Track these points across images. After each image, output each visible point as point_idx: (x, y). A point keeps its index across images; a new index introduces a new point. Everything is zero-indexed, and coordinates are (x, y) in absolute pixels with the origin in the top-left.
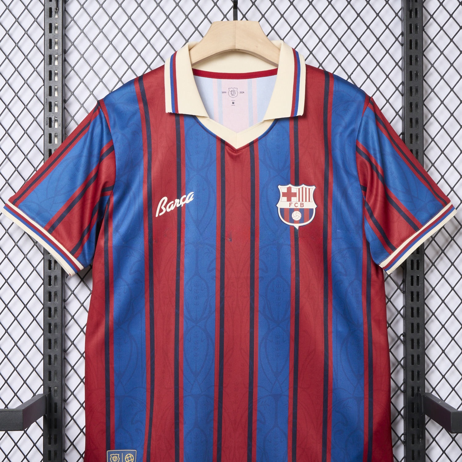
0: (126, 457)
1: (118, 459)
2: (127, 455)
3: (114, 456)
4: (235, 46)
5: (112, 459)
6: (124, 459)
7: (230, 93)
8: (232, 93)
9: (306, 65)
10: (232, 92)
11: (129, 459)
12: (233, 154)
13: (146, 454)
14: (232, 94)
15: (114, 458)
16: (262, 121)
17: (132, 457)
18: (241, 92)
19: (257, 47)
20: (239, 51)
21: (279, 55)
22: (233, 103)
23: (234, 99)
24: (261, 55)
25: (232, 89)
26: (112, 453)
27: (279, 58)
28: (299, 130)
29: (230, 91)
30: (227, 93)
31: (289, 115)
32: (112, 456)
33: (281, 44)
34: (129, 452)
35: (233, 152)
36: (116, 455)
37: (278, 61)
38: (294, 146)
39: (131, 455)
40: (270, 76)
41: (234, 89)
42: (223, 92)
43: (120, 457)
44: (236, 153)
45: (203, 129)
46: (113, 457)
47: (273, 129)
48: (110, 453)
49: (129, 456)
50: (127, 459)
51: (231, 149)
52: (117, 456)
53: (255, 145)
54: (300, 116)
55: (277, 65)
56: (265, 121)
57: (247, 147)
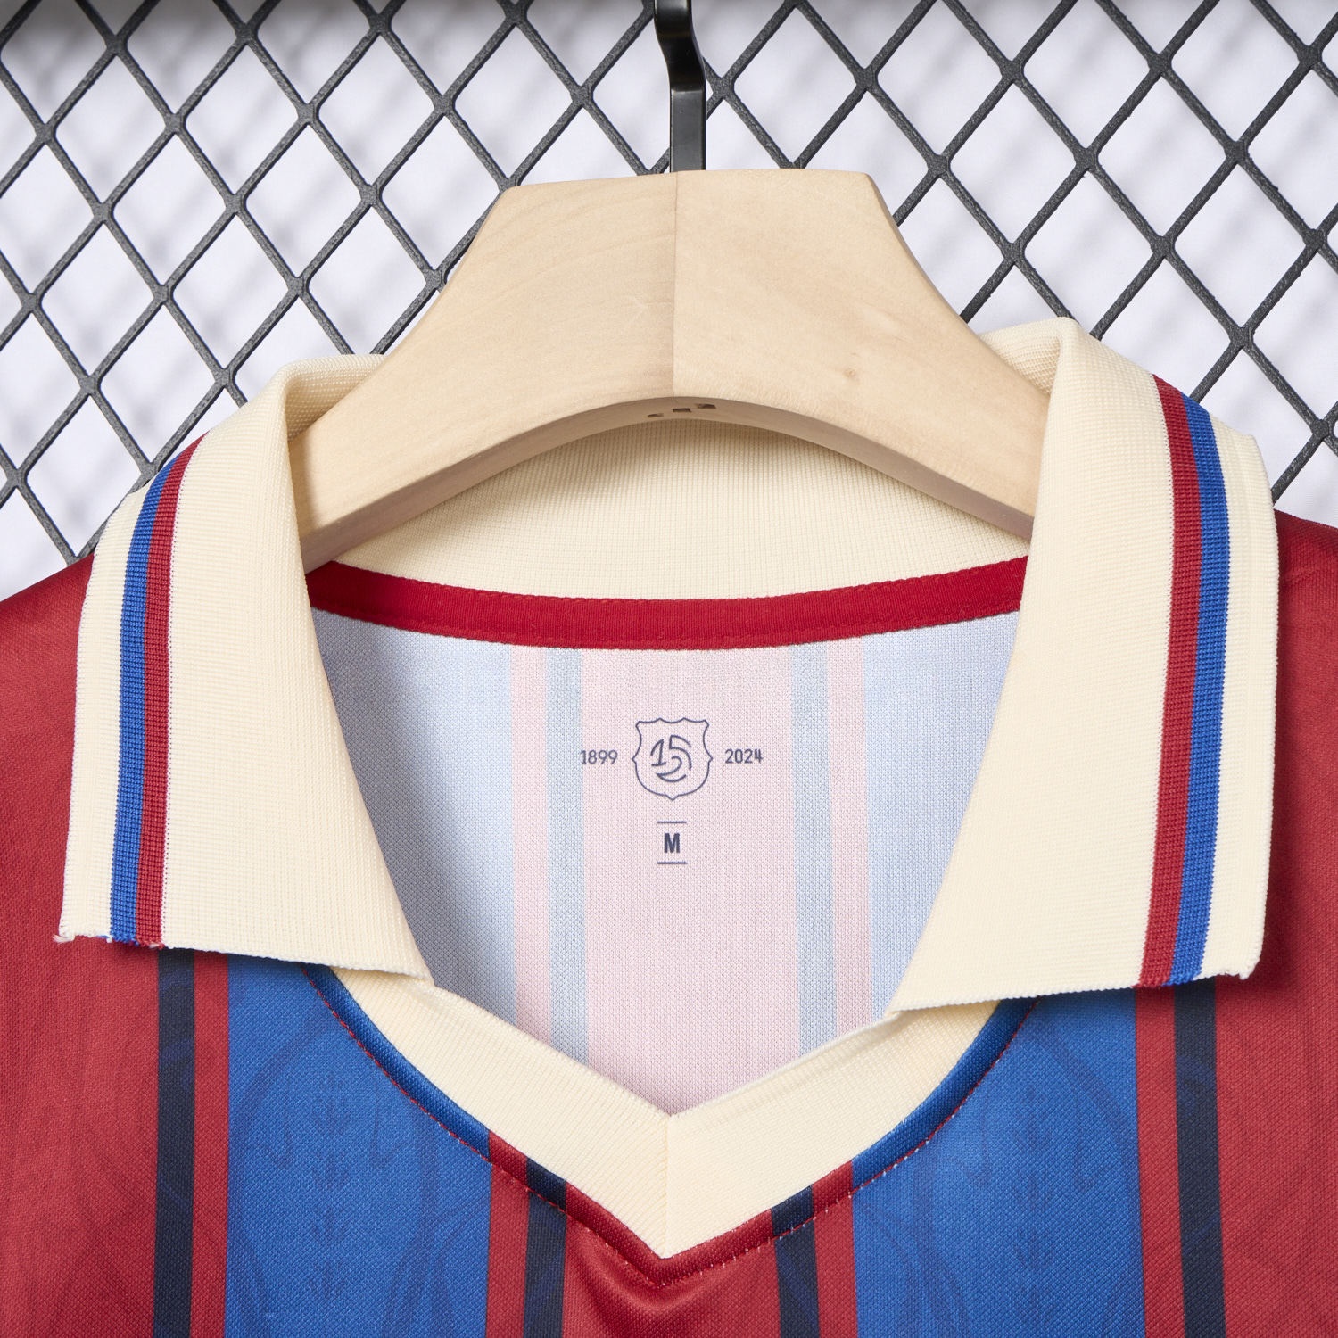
4: (668, 373)
7: (645, 760)
8: (660, 764)
9: (1285, 523)
10: (667, 754)
12: (638, 1304)
14: (661, 770)
16: (888, 1016)
18: (735, 756)
19: (850, 374)
20: (706, 415)
21: (1038, 435)
22: (672, 843)
23: (676, 810)
24: (887, 439)
25: (664, 732)
27: (1035, 464)
28: (1223, 1106)
29: (649, 743)
30: (624, 762)
31: (1123, 970)
33: (1057, 350)
35: (632, 1285)
37: (1032, 494)
38: (1176, 1249)
40: (976, 623)
41: (680, 729)
42: (590, 757)
44: (654, 1293)
45: (380, 1074)
47: (985, 1083)
51: (616, 1256)
53: (824, 1229)
54: (1225, 985)
55: (1019, 525)
56: (910, 1016)
57: (753, 1247)
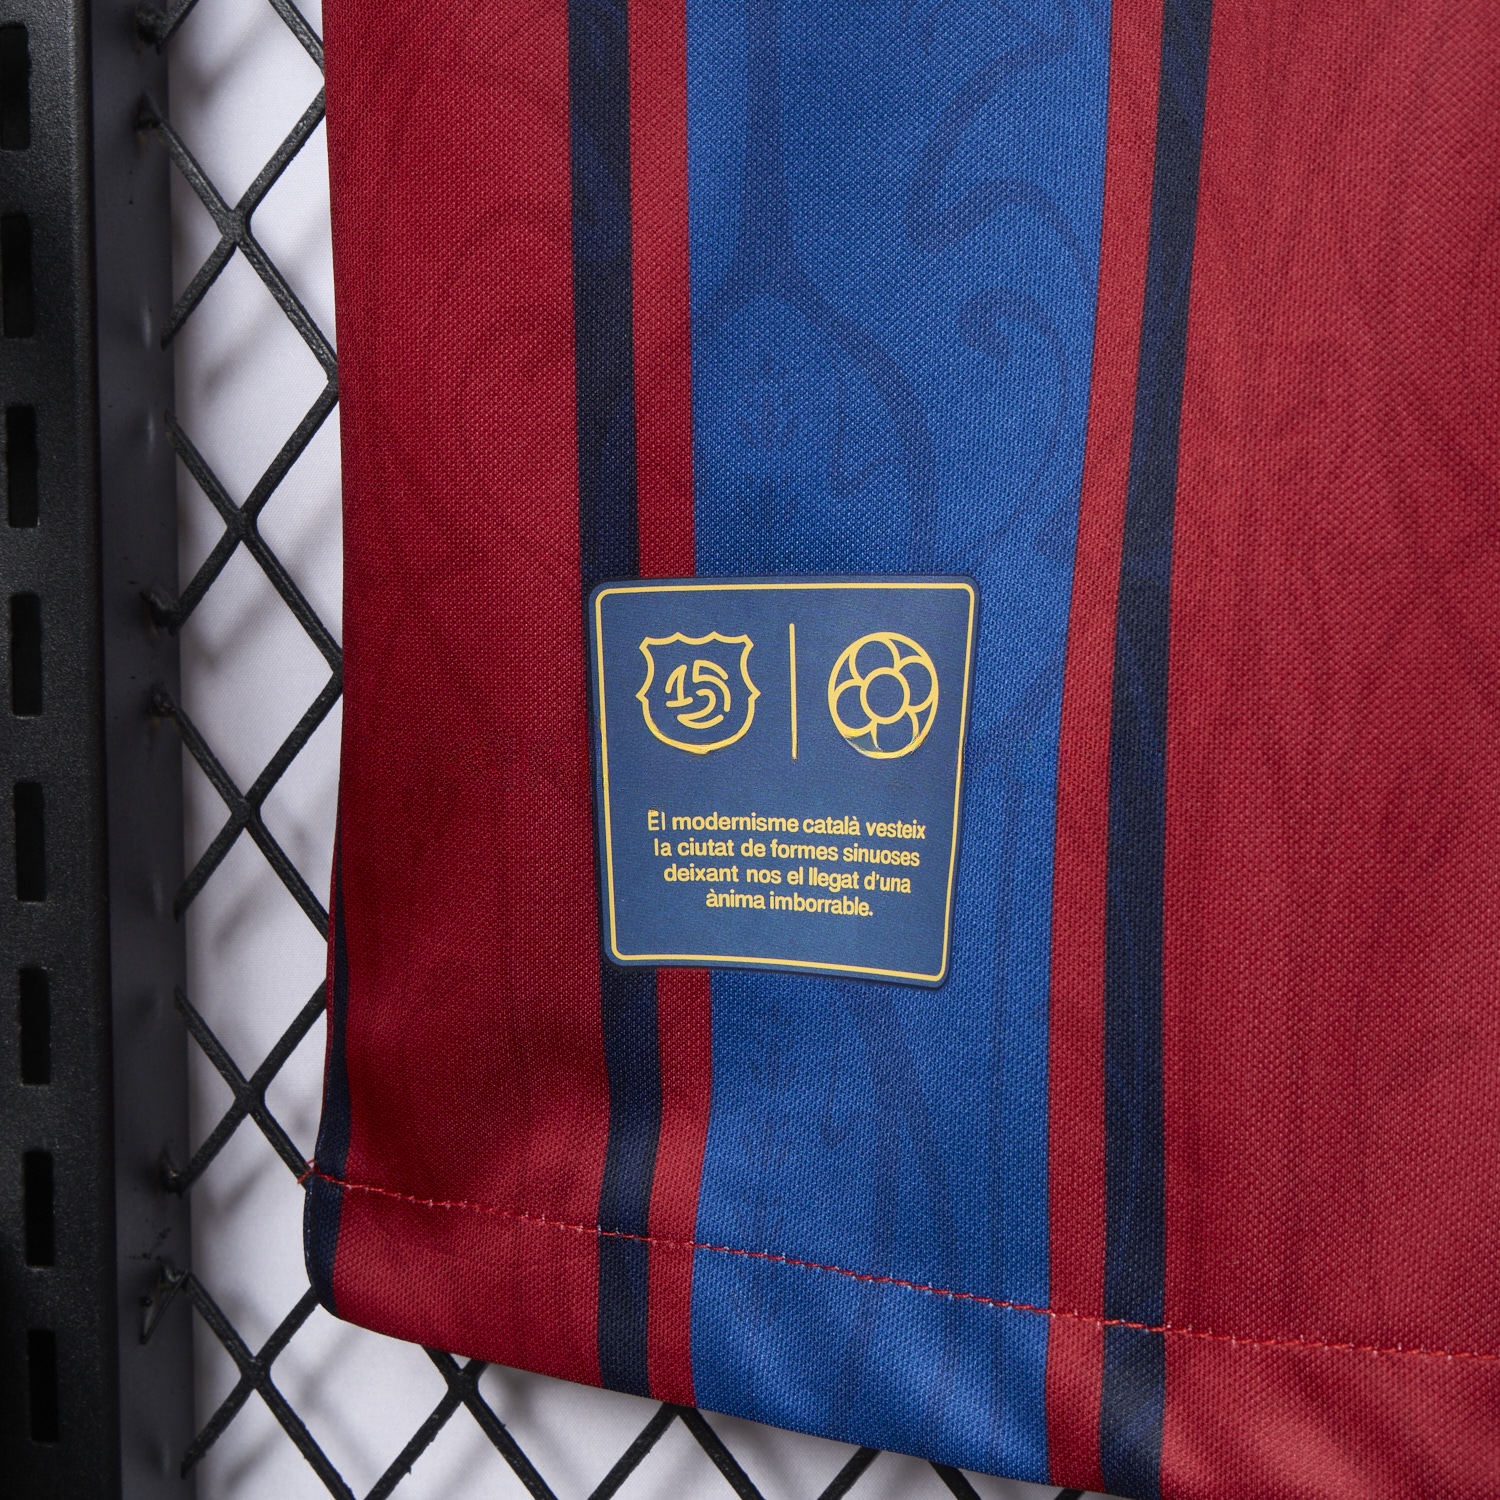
0: (845, 674)
1: (740, 693)
2: (852, 652)
3: (686, 655)
5: (657, 695)
6: (814, 693)
11: (885, 696)
13: (1102, 629)
15: (690, 688)
17: (915, 673)
26: (660, 617)
32: (667, 658)
34: (888, 612)
36: (712, 651)
39: (905, 651)
43: (768, 667)
46: (680, 672)
48: (629, 622)
49: (874, 656)
50: (849, 699)
52: (727, 656)
